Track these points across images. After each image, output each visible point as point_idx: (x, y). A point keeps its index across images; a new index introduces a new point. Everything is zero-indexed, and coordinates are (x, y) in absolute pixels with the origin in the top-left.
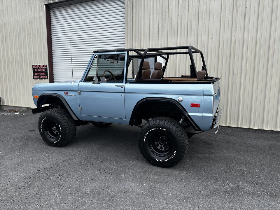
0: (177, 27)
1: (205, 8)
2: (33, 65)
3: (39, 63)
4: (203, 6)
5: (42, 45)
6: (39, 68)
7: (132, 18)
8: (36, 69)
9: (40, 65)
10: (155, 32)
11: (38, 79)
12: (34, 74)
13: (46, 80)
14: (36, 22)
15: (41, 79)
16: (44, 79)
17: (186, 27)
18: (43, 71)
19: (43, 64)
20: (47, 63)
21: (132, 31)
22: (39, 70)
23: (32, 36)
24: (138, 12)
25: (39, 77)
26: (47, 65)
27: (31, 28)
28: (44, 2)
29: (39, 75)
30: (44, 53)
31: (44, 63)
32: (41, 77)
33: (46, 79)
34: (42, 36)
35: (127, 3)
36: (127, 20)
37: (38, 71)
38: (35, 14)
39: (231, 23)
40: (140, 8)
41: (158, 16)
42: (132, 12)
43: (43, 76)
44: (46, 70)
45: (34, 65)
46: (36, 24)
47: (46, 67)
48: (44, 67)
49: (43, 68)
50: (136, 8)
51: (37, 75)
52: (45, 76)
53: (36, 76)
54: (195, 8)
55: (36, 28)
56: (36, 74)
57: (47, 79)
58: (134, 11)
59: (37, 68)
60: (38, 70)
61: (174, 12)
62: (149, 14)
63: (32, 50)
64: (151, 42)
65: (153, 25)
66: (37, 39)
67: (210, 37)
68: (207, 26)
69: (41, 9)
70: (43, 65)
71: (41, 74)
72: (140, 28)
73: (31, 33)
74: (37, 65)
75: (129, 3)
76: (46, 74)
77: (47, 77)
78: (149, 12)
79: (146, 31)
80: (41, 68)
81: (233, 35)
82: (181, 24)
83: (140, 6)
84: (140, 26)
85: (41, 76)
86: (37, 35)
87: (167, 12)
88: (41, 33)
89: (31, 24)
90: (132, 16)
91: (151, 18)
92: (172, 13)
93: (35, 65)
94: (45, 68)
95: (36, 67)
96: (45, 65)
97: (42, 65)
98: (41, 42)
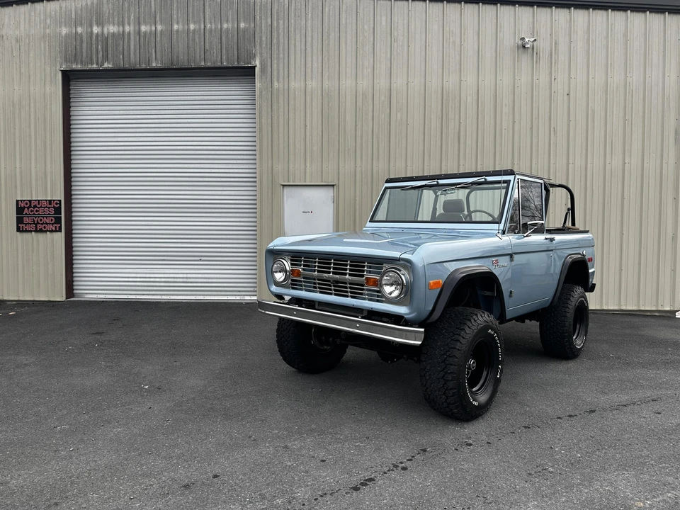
0: (354, 144)
1: (399, 118)
2: (17, 201)
3: (37, 195)
4: (397, 114)
5: (49, 157)
6: (35, 206)
7: (270, 120)
8: (28, 208)
9: (39, 201)
10: (315, 148)
11: (31, 231)
12: (20, 221)
13: (54, 233)
14: (32, 105)
15: (41, 231)
16: (49, 231)
17: (370, 146)
18: (49, 214)
19: (49, 199)
20: (60, 195)
21: (270, 142)
22: (37, 211)
23: (17, 135)
24: (282, 110)
25: (36, 227)
26: (60, 201)
27: (17, 116)
28: (58, 64)
29: (34, 223)
30: (52, 173)
31: (52, 196)
32: (42, 227)
33: (56, 231)
34: (48, 137)
35: (261, 92)
36: (261, 123)
37: (34, 214)
38: (32, 88)
39: (440, 144)
40: (286, 104)
41: (320, 121)
42: (270, 109)
43: (46, 224)
44: (58, 211)
45: (21, 201)
46: (32, 109)
47: (57, 204)
48: (50, 204)
49: (49, 208)
50: (278, 102)
51: (28, 224)
52: (52, 224)
53: (26, 224)
54: (383, 116)
55: (32, 117)
56: (26, 220)
57: (60, 231)
58: (275, 107)
59: (30, 207)
60: (32, 211)
61: (349, 118)
62: (303, 118)
63: (18, 166)
64: (308, 165)
65: (311, 135)
66: (33, 140)
67: (409, 164)
68: (404, 145)
69: (48, 79)
70: (50, 201)
71: (41, 220)
72: (286, 139)
73: (17, 127)
74: (30, 201)
75: (264, 93)
76: (58, 221)
77: (60, 227)
78: (303, 113)
79: (298, 146)
80: (41, 207)
81: (444, 164)
82: (362, 139)
83: (286, 101)
84: (286, 137)
85: (42, 224)
86: (33, 134)
87: (336, 116)
88: (48, 130)
89: (17, 107)
90: (270, 116)
91: (308, 124)
92: (345, 120)
93: (24, 201)
94: (54, 207)
95: (27, 204)
96: (54, 200)
97: (46, 200)
98: (45, 149)
